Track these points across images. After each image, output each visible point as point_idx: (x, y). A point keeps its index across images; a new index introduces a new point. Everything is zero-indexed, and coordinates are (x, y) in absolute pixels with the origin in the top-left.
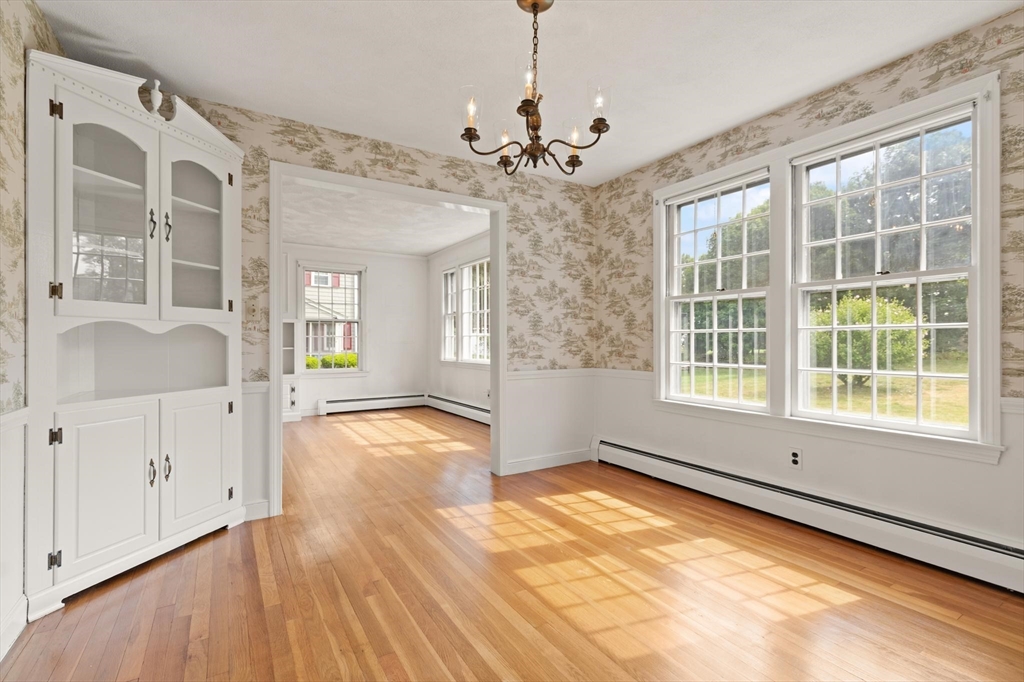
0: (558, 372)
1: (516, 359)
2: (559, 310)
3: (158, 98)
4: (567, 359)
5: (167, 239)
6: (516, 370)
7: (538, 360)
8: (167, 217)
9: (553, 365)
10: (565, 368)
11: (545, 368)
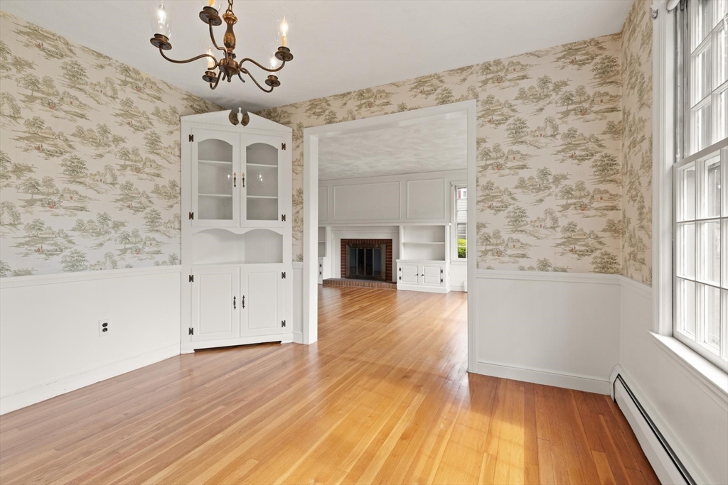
0: (550, 274)
1: (489, 257)
2: (554, 202)
3: (240, 116)
4: (569, 260)
5: (244, 186)
6: (489, 268)
7: (521, 260)
8: (243, 175)
9: (544, 266)
10: (564, 270)
11: (531, 268)
